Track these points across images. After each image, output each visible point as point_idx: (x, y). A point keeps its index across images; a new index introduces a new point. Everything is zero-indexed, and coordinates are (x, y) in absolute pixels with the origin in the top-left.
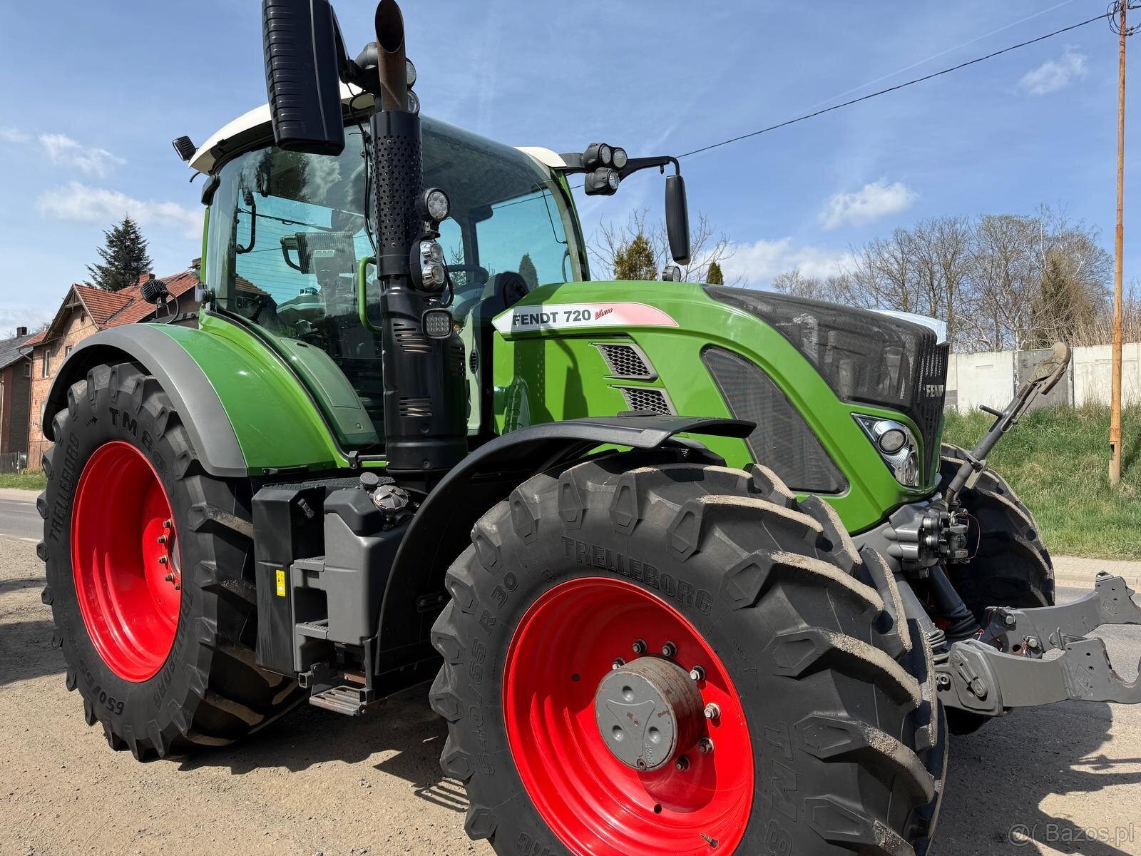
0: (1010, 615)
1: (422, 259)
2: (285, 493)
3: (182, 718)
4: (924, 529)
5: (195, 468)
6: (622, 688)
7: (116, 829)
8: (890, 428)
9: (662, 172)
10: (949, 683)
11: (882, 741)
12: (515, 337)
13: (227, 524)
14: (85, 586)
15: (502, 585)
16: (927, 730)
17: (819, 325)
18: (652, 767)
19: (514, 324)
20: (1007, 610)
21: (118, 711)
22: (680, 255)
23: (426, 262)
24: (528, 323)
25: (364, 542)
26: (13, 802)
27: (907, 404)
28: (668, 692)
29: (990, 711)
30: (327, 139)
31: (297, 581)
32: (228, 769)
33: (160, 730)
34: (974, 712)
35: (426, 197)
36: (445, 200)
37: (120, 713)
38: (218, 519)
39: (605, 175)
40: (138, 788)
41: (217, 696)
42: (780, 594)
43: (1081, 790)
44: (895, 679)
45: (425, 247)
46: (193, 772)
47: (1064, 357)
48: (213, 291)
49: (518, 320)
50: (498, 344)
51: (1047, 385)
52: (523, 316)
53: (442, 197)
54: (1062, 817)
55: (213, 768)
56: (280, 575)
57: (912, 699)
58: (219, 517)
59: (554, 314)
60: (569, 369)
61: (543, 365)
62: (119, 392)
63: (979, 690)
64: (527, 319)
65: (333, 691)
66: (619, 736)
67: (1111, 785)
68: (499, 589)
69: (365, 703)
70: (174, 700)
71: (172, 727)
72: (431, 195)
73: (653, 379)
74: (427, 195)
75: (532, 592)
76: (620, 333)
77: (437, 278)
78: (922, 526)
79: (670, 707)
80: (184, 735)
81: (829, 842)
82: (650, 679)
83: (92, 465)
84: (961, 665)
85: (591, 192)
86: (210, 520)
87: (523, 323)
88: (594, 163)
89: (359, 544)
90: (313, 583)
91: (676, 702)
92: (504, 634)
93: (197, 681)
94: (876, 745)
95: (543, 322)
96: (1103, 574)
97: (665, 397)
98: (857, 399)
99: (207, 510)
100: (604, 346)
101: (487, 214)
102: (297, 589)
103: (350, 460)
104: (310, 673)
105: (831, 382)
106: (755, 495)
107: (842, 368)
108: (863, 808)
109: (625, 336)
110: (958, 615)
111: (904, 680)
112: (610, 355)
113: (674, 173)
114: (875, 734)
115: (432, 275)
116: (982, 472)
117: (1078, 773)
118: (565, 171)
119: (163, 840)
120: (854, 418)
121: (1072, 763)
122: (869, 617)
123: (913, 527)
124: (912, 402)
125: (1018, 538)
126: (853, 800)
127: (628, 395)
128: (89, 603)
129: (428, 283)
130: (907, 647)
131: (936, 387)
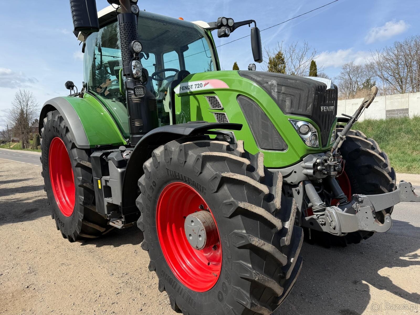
0: (361, 197)
1: (133, 67)
2: (98, 154)
3: (78, 228)
4: (316, 164)
5: (74, 146)
6: (191, 221)
7: (56, 263)
8: (304, 124)
9: (249, 26)
10: (325, 223)
11: (257, 241)
12: (181, 95)
13: (84, 164)
14: (55, 185)
15: (152, 185)
16: (284, 239)
17: (278, 84)
18: (200, 249)
19: (180, 90)
20: (359, 195)
21: (63, 226)
22: (257, 59)
23: (134, 69)
25: (120, 170)
26: (30, 253)
27: (311, 114)
28: (204, 223)
29: (337, 234)
30: (91, 26)
31: (104, 184)
32: (95, 245)
33: (73, 232)
34: (333, 234)
35: (132, 45)
36: (140, 45)
37: (63, 227)
38: (81, 163)
39: (224, 29)
40: (67, 250)
41: (87, 221)
42: (225, 187)
43: (399, 266)
44: (267, 219)
45: (134, 63)
46: (85, 246)
47: (374, 92)
48: (86, 84)
49: (181, 89)
50: (176, 97)
51: (367, 104)
52: (183, 87)
53: (139, 44)
54: (386, 276)
55: (91, 245)
56: (99, 181)
57: (276, 227)
58: (81, 162)
59: (192, 86)
60: (197, 106)
61: (189, 105)
62: (54, 120)
63: (333, 225)
64: (184, 88)
65: (118, 220)
66: (191, 238)
67: (413, 265)
68: (151, 186)
69: (123, 225)
70: (75, 222)
71: (76, 232)
72: (134, 44)
73: (223, 109)
74: (132, 43)
75: (161, 188)
76: (211, 92)
77: (139, 74)
78: (316, 162)
79: (204, 228)
80: (79, 234)
81: (241, 278)
82: (198, 218)
83: (52, 145)
84: (327, 216)
85: (220, 36)
86: (78, 163)
87: (183, 90)
88: (220, 25)
89: (118, 171)
90: (108, 184)
91: (206, 226)
92: (155, 202)
93: (81, 216)
94: (253, 243)
95: (189, 89)
96: (402, 181)
97: (226, 115)
98: (292, 114)
99: (77, 160)
100: (207, 97)
101: (187, 48)
102: (104, 186)
103: (126, 141)
104: (110, 215)
105: (282, 107)
106: (229, 152)
107: (287, 101)
108: (252, 266)
109: (213, 93)
110: (340, 197)
111: (272, 220)
112: (209, 100)
113: (254, 26)
114: (254, 239)
115: (137, 73)
116: (343, 140)
117: (402, 260)
118: (210, 29)
119: (68, 267)
120: (290, 121)
121: (401, 256)
122: (262, 196)
123: (312, 163)
124: (313, 114)
125: (376, 167)
126: (248, 263)
127: (216, 115)
128: (56, 191)
129: (135, 76)
130: (277, 208)
131: (327, 107)
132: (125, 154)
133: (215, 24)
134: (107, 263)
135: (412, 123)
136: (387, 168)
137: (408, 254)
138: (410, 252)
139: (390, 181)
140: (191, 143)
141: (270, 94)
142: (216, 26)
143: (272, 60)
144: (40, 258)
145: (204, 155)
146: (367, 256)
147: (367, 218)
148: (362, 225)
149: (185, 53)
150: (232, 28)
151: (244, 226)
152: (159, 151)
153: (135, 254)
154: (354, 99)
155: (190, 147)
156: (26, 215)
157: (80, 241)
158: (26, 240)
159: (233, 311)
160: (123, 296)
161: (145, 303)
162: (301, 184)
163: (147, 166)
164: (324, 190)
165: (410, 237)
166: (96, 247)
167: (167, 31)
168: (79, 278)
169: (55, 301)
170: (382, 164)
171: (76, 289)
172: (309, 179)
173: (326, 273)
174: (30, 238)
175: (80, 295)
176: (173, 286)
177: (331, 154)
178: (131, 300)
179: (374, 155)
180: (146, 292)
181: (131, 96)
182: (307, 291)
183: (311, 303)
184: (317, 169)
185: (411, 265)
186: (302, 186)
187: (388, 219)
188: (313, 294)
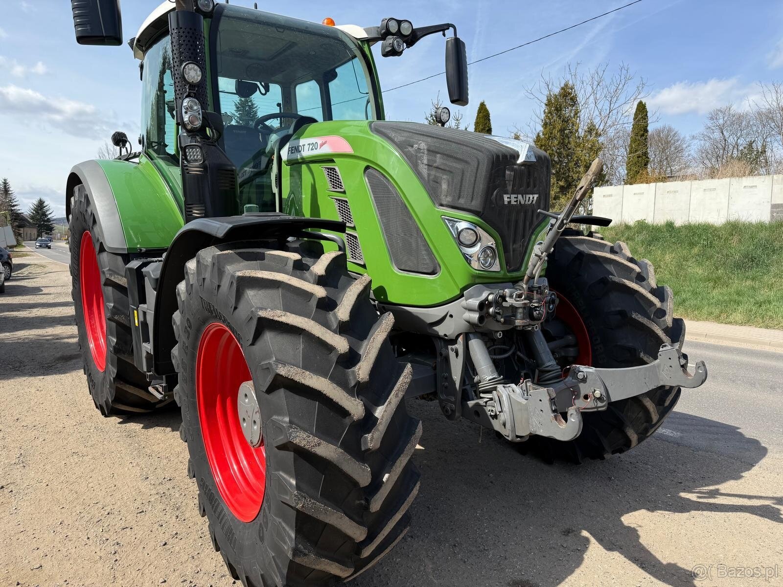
0: (583, 372)
1: (184, 110)
2: (135, 264)
3: (109, 393)
4: (487, 302)
5: (102, 249)
6: (245, 394)
7: (64, 450)
8: (467, 227)
9: (444, 35)
10: (496, 414)
11: (303, 439)
12: (291, 163)
13: (117, 282)
14: (89, 316)
15: (187, 325)
16: (367, 437)
17: (428, 150)
18: (255, 445)
19: (288, 154)
21: (94, 387)
23: (186, 113)
26: (32, 429)
29: (509, 436)
30: (104, 34)
31: (141, 318)
32: (142, 425)
33: (105, 399)
35: (182, 69)
36: (199, 69)
37: (94, 389)
38: (112, 278)
39: (391, 41)
40: (92, 430)
41: (122, 382)
42: (266, 337)
43: (670, 511)
44: (332, 400)
45: (186, 102)
48: (144, 137)
49: (290, 151)
50: (284, 165)
52: (292, 148)
53: (196, 67)
54: (632, 526)
55: (135, 424)
56: (136, 313)
57: (350, 414)
59: (304, 145)
60: (312, 184)
62: (81, 201)
63: (501, 420)
64: (293, 150)
66: (245, 425)
67: (699, 510)
68: (186, 328)
69: (164, 393)
70: (106, 383)
71: (108, 399)
72: (186, 67)
73: (344, 192)
74: (182, 66)
75: (198, 331)
76: (330, 159)
77: (196, 123)
79: (259, 408)
80: (111, 403)
81: (283, 501)
82: (253, 390)
83: (83, 244)
84: (495, 402)
86: (108, 279)
87: (292, 153)
88: (384, 33)
89: (153, 295)
92: (193, 356)
94: (296, 441)
95: (299, 152)
97: (349, 204)
98: (451, 207)
99: (106, 273)
100: (326, 168)
101: (334, 76)
102: (142, 322)
104: (151, 373)
108: (296, 483)
109: (332, 161)
110: (547, 369)
111: (343, 401)
112: (328, 174)
113: (453, 36)
114: (298, 434)
115: (191, 122)
116: (542, 260)
117: (684, 499)
119: (81, 459)
120: (443, 220)
121: (684, 491)
122: (334, 358)
123: (477, 300)
124: (484, 208)
125: (636, 316)
126: (291, 477)
127: (337, 203)
128: (91, 326)
129: (189, 127)
130: (360, 380)
131: (520, 196)
133: (377, 31)
134: (146, 458)
136: (661, 319)
137: (702, 488)
138: (707, 485)
140: (232, 252)
141: (414, 167)
142: (378, 34)
143: (553, 99)
144: (44, 440)
145: (240, 275)
147: (542, 411)
148: (534, 424)
149: (331, 86)
150: (412, 39)
151: (288, 409)
152: (191, 266)
155: (228, 260)
156: (59, 365)
157: (119, 416)
158: (35, 408)
159: (274, 560)
160: (147, 517)
161: (177, 534)
162: (460, 339)
163: (181, 290)
164: (519, 353)
165: (723, 455)
166: (143, 428)
167: (292, 45)
168: (90, 480)
169: (34, 516)
170: (653, 310)
171: (77, 499)
172: (473, 331)
173: (521, 510)
174: (44, 404)
175: (79, 509)
176: (213, 507)
177: (524, 286)
178: (156, 526)
179: (636, 292)
180: (187, 515)
183: (465, 562)
184: (488, 313)
185: (695, 510)
186: (462, 342)
187: (573, 415)
188: (476, 547)
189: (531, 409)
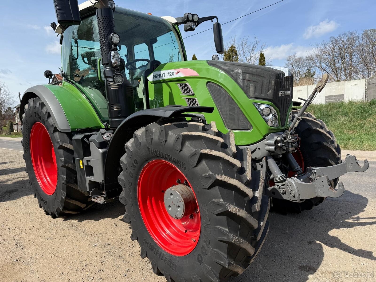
0: (314, 169)
1: (112, 57)
2: (79, 137)
3: (60, 205)
4: (277, 141)
5: (56, 130)
6: (170, 194)
7: (41, 237)
8: (266, 107)
9: (212, 21)
10: (286, 192)
11: (233, 209)
12: (154, 82)
13: (67, 147)
14: (36, 167)
15: (134, 163)
16: (255, 206)
17: (243, 72)
18: (179, 218)
19: (153, 78)
20: (313, 168)
21: (45, 203)
22: (219, 51)
23: (113, 58)
24: (157, 78)
25: (101, 151)
26: (15, 229)
27: (272, 99)
28: (182, 195)
29: (296, 201)
30: (73, 19)
31: (85, 164)
32: (77, 220)
33: (56, 209)
34: (292, 201)
35: (111, 36)
36: (118, 37)
38: (63, 145)
39: (190, 24)
40: (50, 226)
41: (69, 199)
42: (204, 162)
43: (345, 228)
44: (241, 189)
45: (112, 53)
46: (67, 221)
47: (326, 79)
48: (65, 73)
49: (154, 77)
50: (149, 84)
51: (320, 89)
52: (156, 75)
53: (117, 36)
54: (335, 236)
55: (73, 220)
56: (81, 162)
57: (248, 196)
58: (63, 144)
59: (164, 74)
60: (170, 92)
61: (162, 91)
62: (35, 107)
63: (292, 194)
64: (157, 76)
65: (99, 197)
66: (170, 209)
67: (357, 226)
68: (133, 164)
69: (105, 200)
70: (58, 200)
71: (58, 208)
72: (113, 36)
73: (193, 95)
74: (111, 35)
75: (142, 165)
76: (183, 79)
77: (118, 63)
78: (277, 140)
79: (182, 199)
80: (61, 210)
81: (219, 241)
82: (177, 191)
83: (33, 129)
84: (288, 186)
85: (186, 30)
86: (61, 146)
87: (156, 78)
88: (186, 20)
89: (99, 152)
90: (90, 164)
91: (185, 198)
92: (136, 178)
93: (63, 194)
94: (230, 210)
95: (161, 77)
96: (348, 155)
97: (197, 100)
98: (256, 98)
99: (60, 142)
100: (179, 84)
101: (156, 41)
102: (86, 166)
103: (104, 125)
104: (92, 191)
105: (247, 92)
106: (205, 131)
107: (251, 87)
108: (229, 230)
109: (184, 80)
110: (296, 170)
111: (245, 190)
112: (181, 87)
113: (216, 22)
114: (230, 206)
115: (115, 63)
116: (299, 121)
117: (347, 222)
118: (177, 24)
119: (53, 241)
120: (254, 104)
121: (346, 219)
122: (235, 169)
123: (273, 140)
124: (273, 98)
125: (325, 144)
126: (226, 228)
127: (187, 100)
128: (37, 172)
129: (114, 65)
130: (249, 179)
131: (285, 92)
132: (105, 136)
133: (182, 19)
134: (90, 236)
135: (347, 107)
136: (333, 144)
137: (352, 217)
138: (353, 215)
139: (337, 156)
140: (171, 124)
141: (236, 80)
142: (182, 21)
143: (227, 53)
144: (26, 234)
145: (184, 134)
146: (318, 220)
147: (323, 186)
148: (319, 192)
149: (154, 45)
150: (198, 23)
151: (221, 195)
152: (140, 132)
153: (114, 227)
154: (298, 87)
155: (169, 128)
156: (7, 196)
157: (63, 217)
158: (10, 218)
159: (211, 270)
160: (107, 264)
161: (128, 269)
162: (264, 159)
163: (129, 146)
164: (283, 164)
165: (352, 203)
166: (78, 222)
167: (139, 25)
168: (65, 250)
169: (44, 272)
170: (329, 141)
171: (64, 260)
172: (271, 154)
173: (285, 236)
174: (14, 216)
175: (68, 265)
176: (154, 253)
177: (289, 133)
178: (115, 268)
179: (323, 133)
180: (128, 260)
181: (110, 83)
182: (271, 251)
183: (274, 261)
184: (278, 146)
185: (355, 226)
186: (265, 161)
187: (340, 186)
188: (276, 254)
189: (317, 186)
